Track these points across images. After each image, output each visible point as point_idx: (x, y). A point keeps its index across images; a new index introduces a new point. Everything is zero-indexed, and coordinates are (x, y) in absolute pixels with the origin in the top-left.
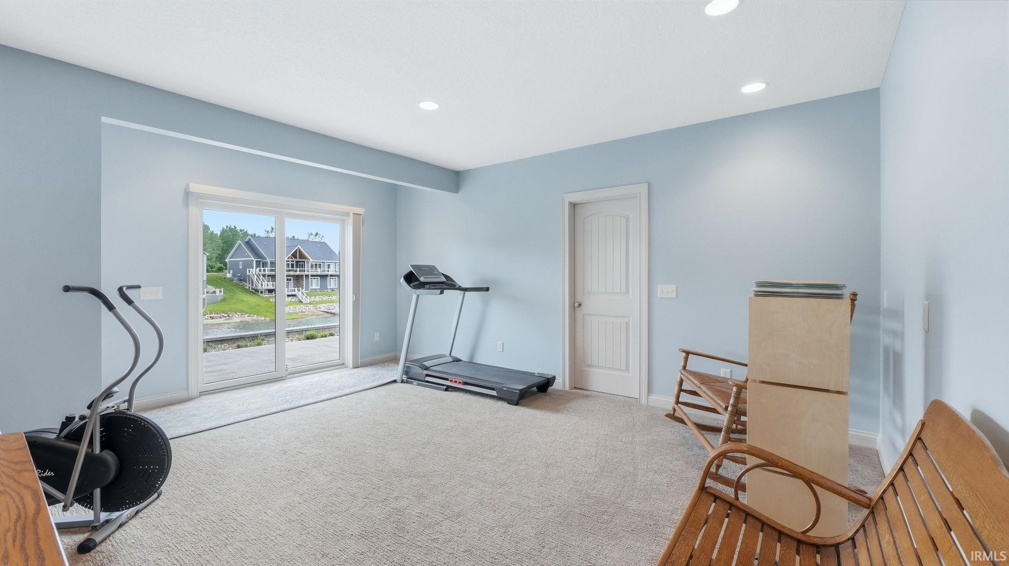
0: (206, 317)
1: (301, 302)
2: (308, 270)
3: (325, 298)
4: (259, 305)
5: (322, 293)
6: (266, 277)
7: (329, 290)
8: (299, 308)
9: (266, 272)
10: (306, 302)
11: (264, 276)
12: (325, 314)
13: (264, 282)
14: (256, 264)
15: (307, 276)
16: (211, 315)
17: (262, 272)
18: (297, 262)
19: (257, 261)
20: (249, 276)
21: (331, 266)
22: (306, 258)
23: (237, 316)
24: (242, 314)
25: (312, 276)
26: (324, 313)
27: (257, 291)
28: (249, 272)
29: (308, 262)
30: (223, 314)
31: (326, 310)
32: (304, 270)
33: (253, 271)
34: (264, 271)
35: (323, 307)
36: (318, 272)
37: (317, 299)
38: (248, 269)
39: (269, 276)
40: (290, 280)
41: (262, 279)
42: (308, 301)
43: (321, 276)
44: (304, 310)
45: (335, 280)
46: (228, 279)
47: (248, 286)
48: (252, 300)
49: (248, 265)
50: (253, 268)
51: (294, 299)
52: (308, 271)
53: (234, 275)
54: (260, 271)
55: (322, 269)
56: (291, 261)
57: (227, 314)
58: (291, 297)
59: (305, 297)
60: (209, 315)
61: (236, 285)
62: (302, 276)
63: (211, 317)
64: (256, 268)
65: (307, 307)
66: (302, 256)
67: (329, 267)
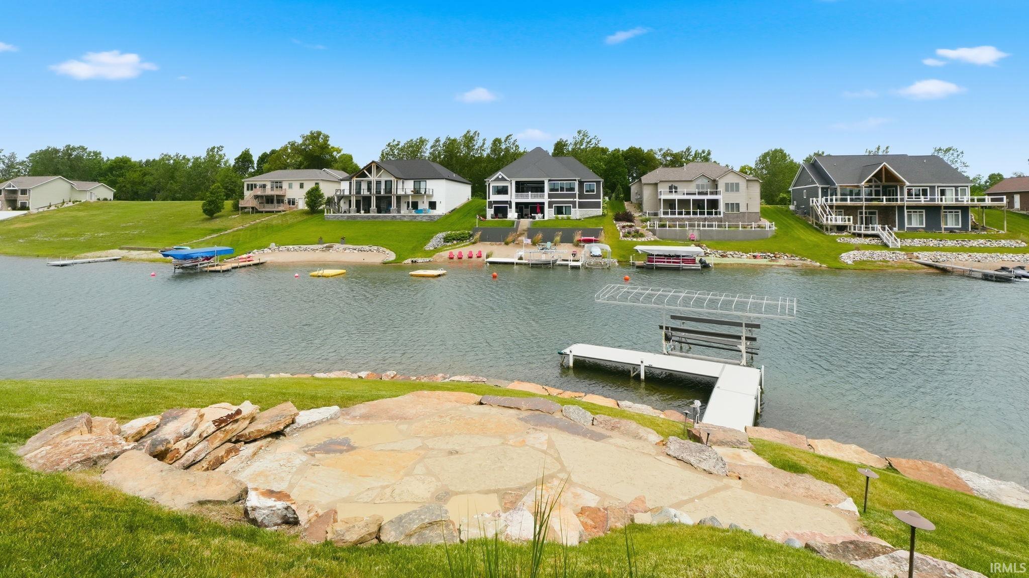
0: (748, 255)
1: (886, 246)
2: (904, 199)
3: (932, 243)
4: (818, 246)
5: (927, 235)
6: (834, 210)
7: (943, 231)
8: (879, 255)
9: (834, 202)
10: (893, 247)
11: (831, 207)
12: (924, 268)
13: (831, 215)
14: (822, 191)
15: (901, 208)
16: (755, 254)
17: (829, 202)
18: (885, 187)
19: (822, 188)
20: (812, 207)
21: (948, 193)
22: (896, 180)
23: (786, 257)
24: (792, 256)
25: (908, 207)
26: (923, 266)
27: (821, 226)
28: (813, 203)
29: (902, 188)
30: (769, 254)
31: (930, 262)
32: (897, 199)
33: (818, 202)
34: (832, 200)
35: (925, 257)
36: (921, 201)
37: (917, 242)
38: (811, 199)
39: (838, 207)
40: (874, 213)
41: (829, 212)
42: (899, 245)
43: (928, 209)
44: (888, 259)
45: (957, 216)
46: (791, 211)
47: (811, 220)
48: (811, 237)
49: (813, 193)
50: (817, 197)
51: (875, 241)
52: (902, 200)
53: (798, 207)
54: (827, 200)
55: (929, 197)
56: (876, 187)
57: (774, 254)
58: (871, 238)
59: (893, 239)
60: (751, 253)
61: (798, 220)
62: (894, 207)
63: (753, 256)
64: (822, 197)
65: (894, 255)
66: (890, 177)
67: (943, 193)
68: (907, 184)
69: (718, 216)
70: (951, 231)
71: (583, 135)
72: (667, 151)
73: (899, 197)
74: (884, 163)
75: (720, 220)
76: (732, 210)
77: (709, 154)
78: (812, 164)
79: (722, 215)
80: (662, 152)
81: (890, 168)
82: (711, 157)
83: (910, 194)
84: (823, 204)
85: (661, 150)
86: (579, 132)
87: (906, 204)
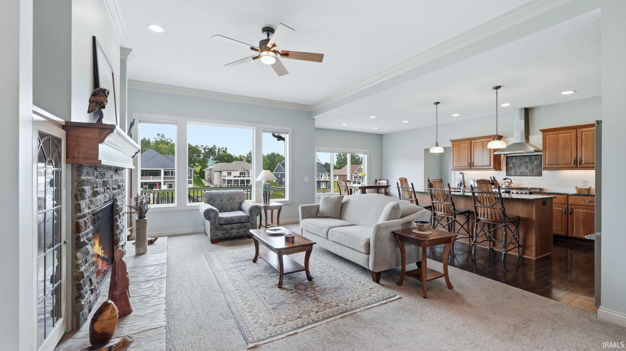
70: (323, 189)
71: (161, 137)
72: (206, 147)
77: (226, 149)
78: (282, 164)
80: (203, 147)
82: (227, 151)
85: (202, 146)
86: (158, 135)
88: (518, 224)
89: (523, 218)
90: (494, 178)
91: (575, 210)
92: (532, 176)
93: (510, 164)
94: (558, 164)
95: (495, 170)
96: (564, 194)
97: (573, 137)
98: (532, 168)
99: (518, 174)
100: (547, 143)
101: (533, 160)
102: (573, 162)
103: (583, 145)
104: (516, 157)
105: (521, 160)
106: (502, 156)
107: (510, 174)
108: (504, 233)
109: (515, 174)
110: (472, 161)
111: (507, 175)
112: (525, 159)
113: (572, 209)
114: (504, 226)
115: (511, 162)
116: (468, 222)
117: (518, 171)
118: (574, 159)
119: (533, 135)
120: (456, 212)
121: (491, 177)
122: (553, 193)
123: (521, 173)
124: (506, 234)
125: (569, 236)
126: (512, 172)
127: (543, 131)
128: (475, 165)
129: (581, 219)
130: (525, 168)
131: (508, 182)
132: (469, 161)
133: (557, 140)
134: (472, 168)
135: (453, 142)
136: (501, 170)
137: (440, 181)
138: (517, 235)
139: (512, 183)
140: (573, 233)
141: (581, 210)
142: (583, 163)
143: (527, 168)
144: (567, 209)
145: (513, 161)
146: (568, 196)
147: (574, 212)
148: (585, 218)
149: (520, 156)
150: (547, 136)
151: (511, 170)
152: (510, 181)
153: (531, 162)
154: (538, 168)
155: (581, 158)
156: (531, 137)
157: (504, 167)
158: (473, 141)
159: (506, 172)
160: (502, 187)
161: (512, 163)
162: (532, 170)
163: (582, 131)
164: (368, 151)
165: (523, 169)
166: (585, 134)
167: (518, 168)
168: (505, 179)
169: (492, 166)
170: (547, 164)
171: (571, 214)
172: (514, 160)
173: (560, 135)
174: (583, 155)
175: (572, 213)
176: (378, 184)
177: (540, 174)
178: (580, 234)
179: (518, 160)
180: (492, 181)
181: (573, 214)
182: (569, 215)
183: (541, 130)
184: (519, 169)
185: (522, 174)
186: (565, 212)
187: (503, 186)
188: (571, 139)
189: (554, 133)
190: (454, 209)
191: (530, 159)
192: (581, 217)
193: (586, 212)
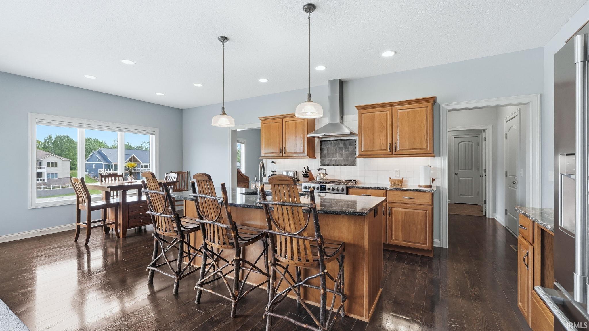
68: (142, 163)
69: (44, 182)
73: (138, 168)
74: (133, 154)
75: (45, 184)
76: (53, 177)
78: (98, 151)
79: (46, 181)
81: (135, 156)
83: (142, 167)
84: (105, 172)
87: (141, 171)
88: (343, 258)
89: (350, 245)
90: (308, 168)
91: (394, 209)
92: (348, 165)
93: (324, 150)
94: (373, 150)
95: (309, 158)
96: (383, 189)
97: (389, 116)
98: (347, 155)
99: (332, 163)
100: (363, 123)
101: (347, 146)
102: (389, 147)
103: (398, 127)
104: (331, 142)
105: (335, 145)
106: (317, 140)
107: (324, 162)
108: (322, 291)
109: (329, 163)
110: (284, 146)
111: (321, 165)
112: (340, 144)
113: (391, 208)
114: (321, 275)
115: (325, 148)
116: (266, 252)
117: (332, 159)
118: (390, 143)
119: (347, 114)
120: (240, 241)
121: (304, 168)
122: (371, 187)
123: (336, 161)
124: (325, 293)
125: (388, 243)
126: (326, 160)
127: (360, 108)
128: (288, 151)
129: (400, 220)
130: (340, 155)
131: (323, 174)
132: (281, 146)
133: (373, 119)
134: (284, 155)
135: (263, 120)
136: (316, 158)
137: (207, 178)
138: (342, 279)
139: (327, 175)
140: (391, 239)
141: (400, 209)
142: (398, 149)
143: (342, 155)
144: (385, 208)
145: (327, 147)
146: (386, 191)
147: (393, 211)
148: (404, 219)
149: (334, 140)
150: (363, 115)
151: (325, 158)
152: (324, 172)
153: (346, 148)
154: (352, 155)
155: (396, 142)
156: (345, 117)
157: (318, 154)
158: (285, 120)
159: (321, 160)
160: (316, 180)
161: (326, 150)
162: (347, 157)
163: (397, 109)
164: (157, 131)
165: (338, 157)
166: (401, 112)
167: (333, 155)
168: (319, 170)
169: (306, 154)
170: (362, 151)
171: (389, 215)
172: (329, 146)
173: (376, 113)
174: (398, 139)
175: (390, 213)
176: (166, 179)
177: (354, 163)
178: (398, 240)
179: (332, 145)
180: (306, 172)
181: (392, 214)
182: (388, 216)
183: (357, 107)
184: (333, 157)
185: (337, 164)
186: (384, 212)
187: (317, 178)
188: (387, 119)
189: (370, 110)
190: (237, 235)
191: (345, 144)
192: (400, 218)
193: (406, 212)
